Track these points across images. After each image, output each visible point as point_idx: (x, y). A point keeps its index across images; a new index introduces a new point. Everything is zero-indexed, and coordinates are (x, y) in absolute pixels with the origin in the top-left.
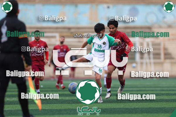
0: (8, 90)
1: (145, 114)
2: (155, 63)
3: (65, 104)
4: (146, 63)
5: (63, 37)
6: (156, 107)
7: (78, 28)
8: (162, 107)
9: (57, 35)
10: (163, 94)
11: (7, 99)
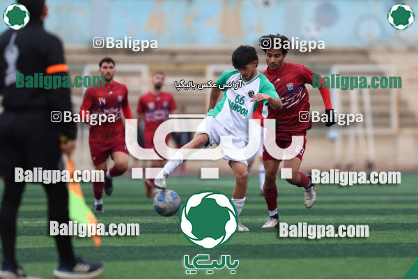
0: (24, 200)
1: (354, 259)
2: (377, 137)
3: (162, 235)
4: (357, 138)
5: (162, 73)
6: (379, 241)
7: (195, 53)
8: (394, 241)
9: (144, 69)
10: (395, 212)
11: (22, 223)
